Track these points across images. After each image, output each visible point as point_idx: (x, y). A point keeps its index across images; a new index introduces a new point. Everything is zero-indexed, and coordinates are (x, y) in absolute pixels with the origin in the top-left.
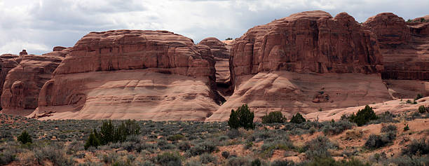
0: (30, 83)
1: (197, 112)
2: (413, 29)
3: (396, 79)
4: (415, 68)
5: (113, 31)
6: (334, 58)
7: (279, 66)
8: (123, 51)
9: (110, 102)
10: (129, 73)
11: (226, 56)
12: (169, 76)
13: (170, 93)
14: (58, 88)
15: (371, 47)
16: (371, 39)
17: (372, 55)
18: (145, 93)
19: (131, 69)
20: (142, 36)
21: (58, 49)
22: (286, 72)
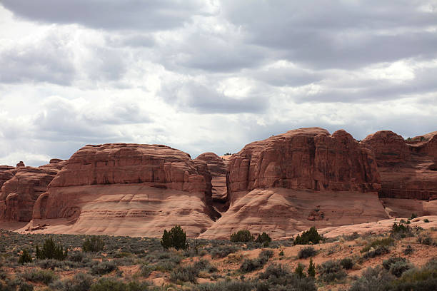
0: (25, 195)
1: (191, 228)
2: (413, 147)
3: (393, 197)
4: (414, 187)
5: (109, 145)
6: (330, 176)
7: (274, 184)
8: (119, 165)
9: (104, 216)
10: (124, 187)
11: (223, 172)
12: (164, 191)
13: (165, 208)
14: (52, 201)
15: (368, 165)
16: (369, 157)
17: (370, 173)
18: (140, 208)
19: (127, 183)
20: (139, 150)
21: (54, 161)
22: (283, 189)
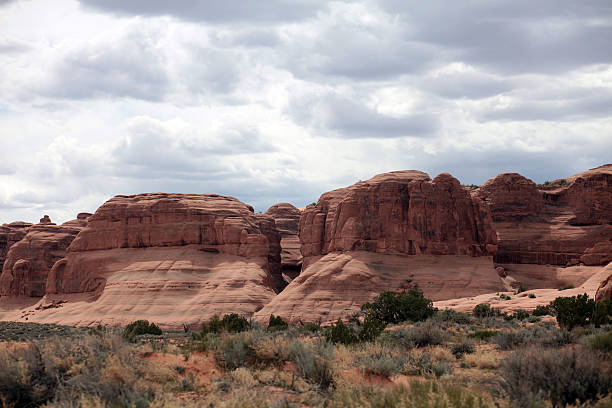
0: (38, 262)
1: (243, 305)
2: (548, 195)
3: (519, 262)
4: (547, 248)
6: (430, 235)
7: (354, 246)
8: (157, 222)
9: (133, 290)
12: (214, 256)
13: (213, 279)
14: (72, 270)
15: (480, 220)
16: (481, 209)
17: (482, 230)
18: (181, 278)
19: (166, 246)
20: (182, 201)
21: (82, 216)
22: (364, 253)
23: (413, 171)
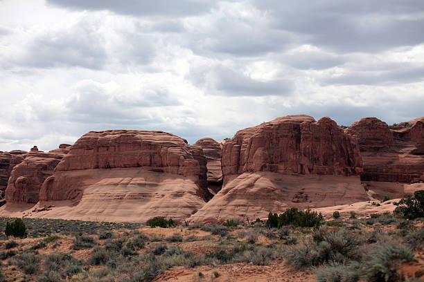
0: (33, 178)
1: (183, 210)
2: (397, 133)
3: (377, 181)
4: (396, 170)
5: (111, 131)
6: (315, 160)
7: (262, 168)
8: (119, 150)
9: (103, 198)
10: (124, 171)
11: (219, 156)
12: (161, 175)
13: (160, 191)
14: (58, 184)
15: (351, 150)
17: (353, 157)
18: (138, 190)
19: (126, 167)
20: (138, 136)
21: (63, 146)
22: (269, 173)
23: (303, 115)
